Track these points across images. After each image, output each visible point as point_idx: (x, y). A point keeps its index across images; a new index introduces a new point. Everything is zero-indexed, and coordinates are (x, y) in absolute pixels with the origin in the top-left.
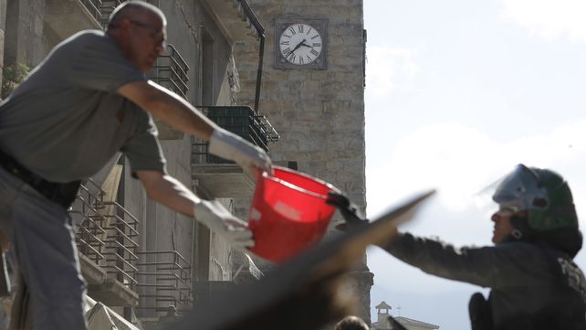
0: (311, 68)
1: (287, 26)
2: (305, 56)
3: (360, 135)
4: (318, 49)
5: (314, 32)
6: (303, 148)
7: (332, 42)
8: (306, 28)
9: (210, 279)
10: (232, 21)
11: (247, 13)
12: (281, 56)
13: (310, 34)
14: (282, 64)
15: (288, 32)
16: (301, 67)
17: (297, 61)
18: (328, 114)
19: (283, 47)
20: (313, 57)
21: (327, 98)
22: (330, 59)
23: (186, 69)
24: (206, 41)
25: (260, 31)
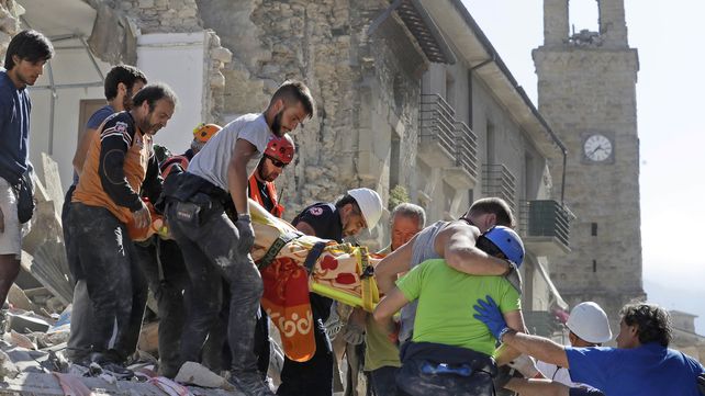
0: (606, 163)
1: (589, 136)
2: (601, 156)
3: (637, 206)
4: (609, 151)
5: (606, 140)
6: (601, 214)
7: (618, 147)
8: (601, 138)
9: (534, 309)
10: (545, 144)
11: (554, 139)
12: (585, 156)
13: (604, 142)
14: (586, 161)
15: (589, 140)
16: (598, 163)
17: (596, 159)
18: (616, 192)
19: (587, 151)
20: (606, 156)
21: (615, 182)
22: (617, 158)
23: (513, 179)
24: (528, 158)
25: (563, 150)
